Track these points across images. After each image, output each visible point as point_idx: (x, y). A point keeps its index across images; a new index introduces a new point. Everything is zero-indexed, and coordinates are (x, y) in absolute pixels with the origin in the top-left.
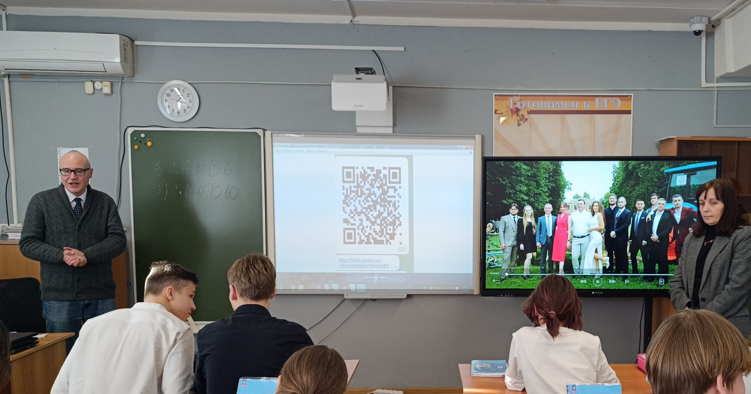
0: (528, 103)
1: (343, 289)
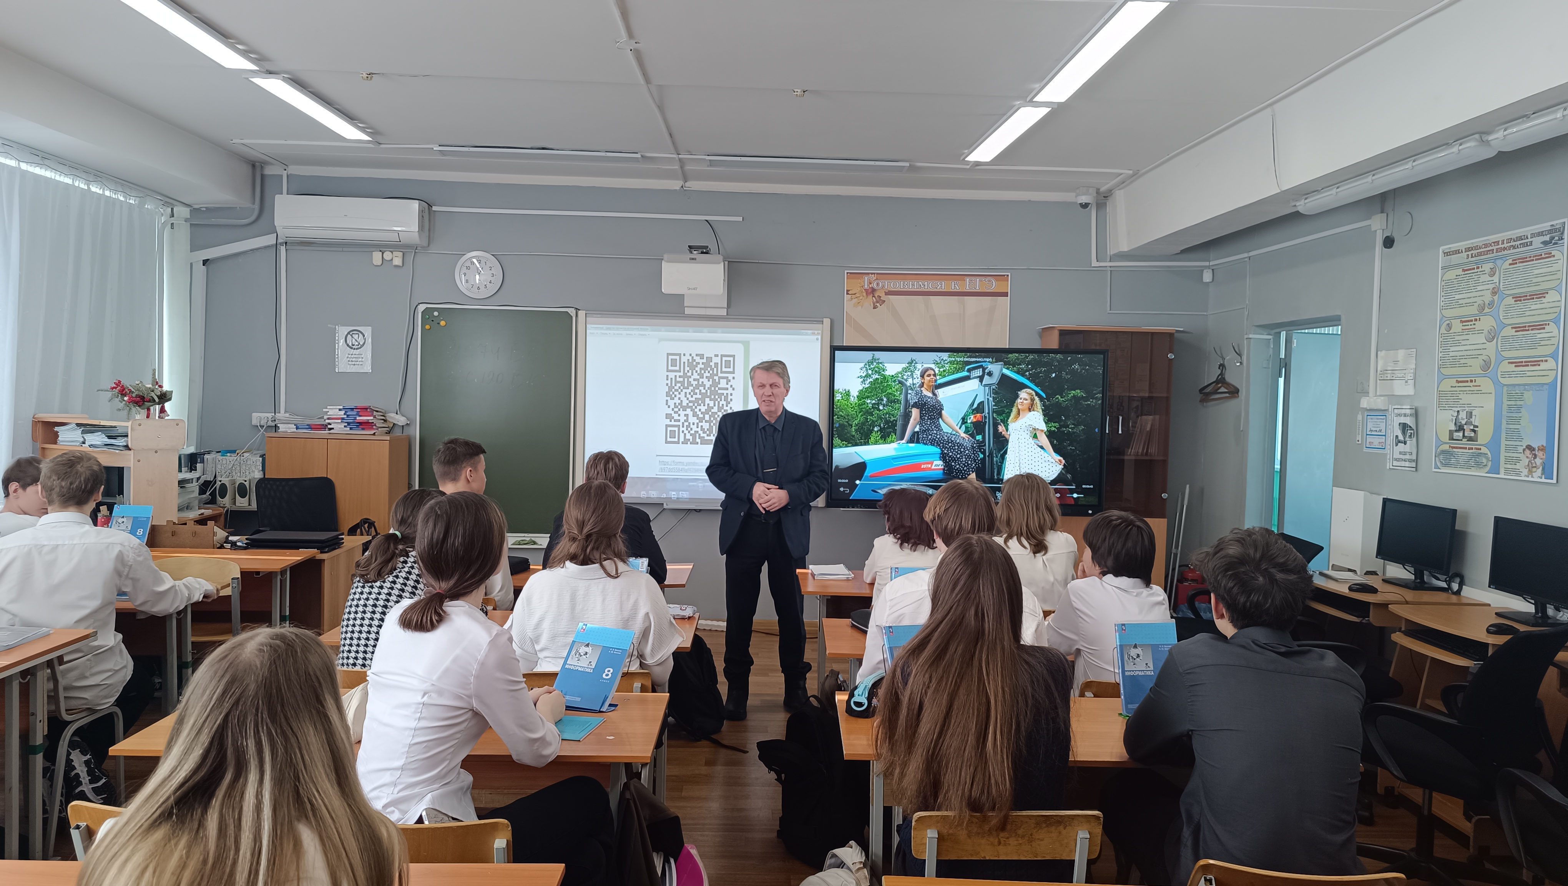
0: (886, 282)
1: (662, 497)
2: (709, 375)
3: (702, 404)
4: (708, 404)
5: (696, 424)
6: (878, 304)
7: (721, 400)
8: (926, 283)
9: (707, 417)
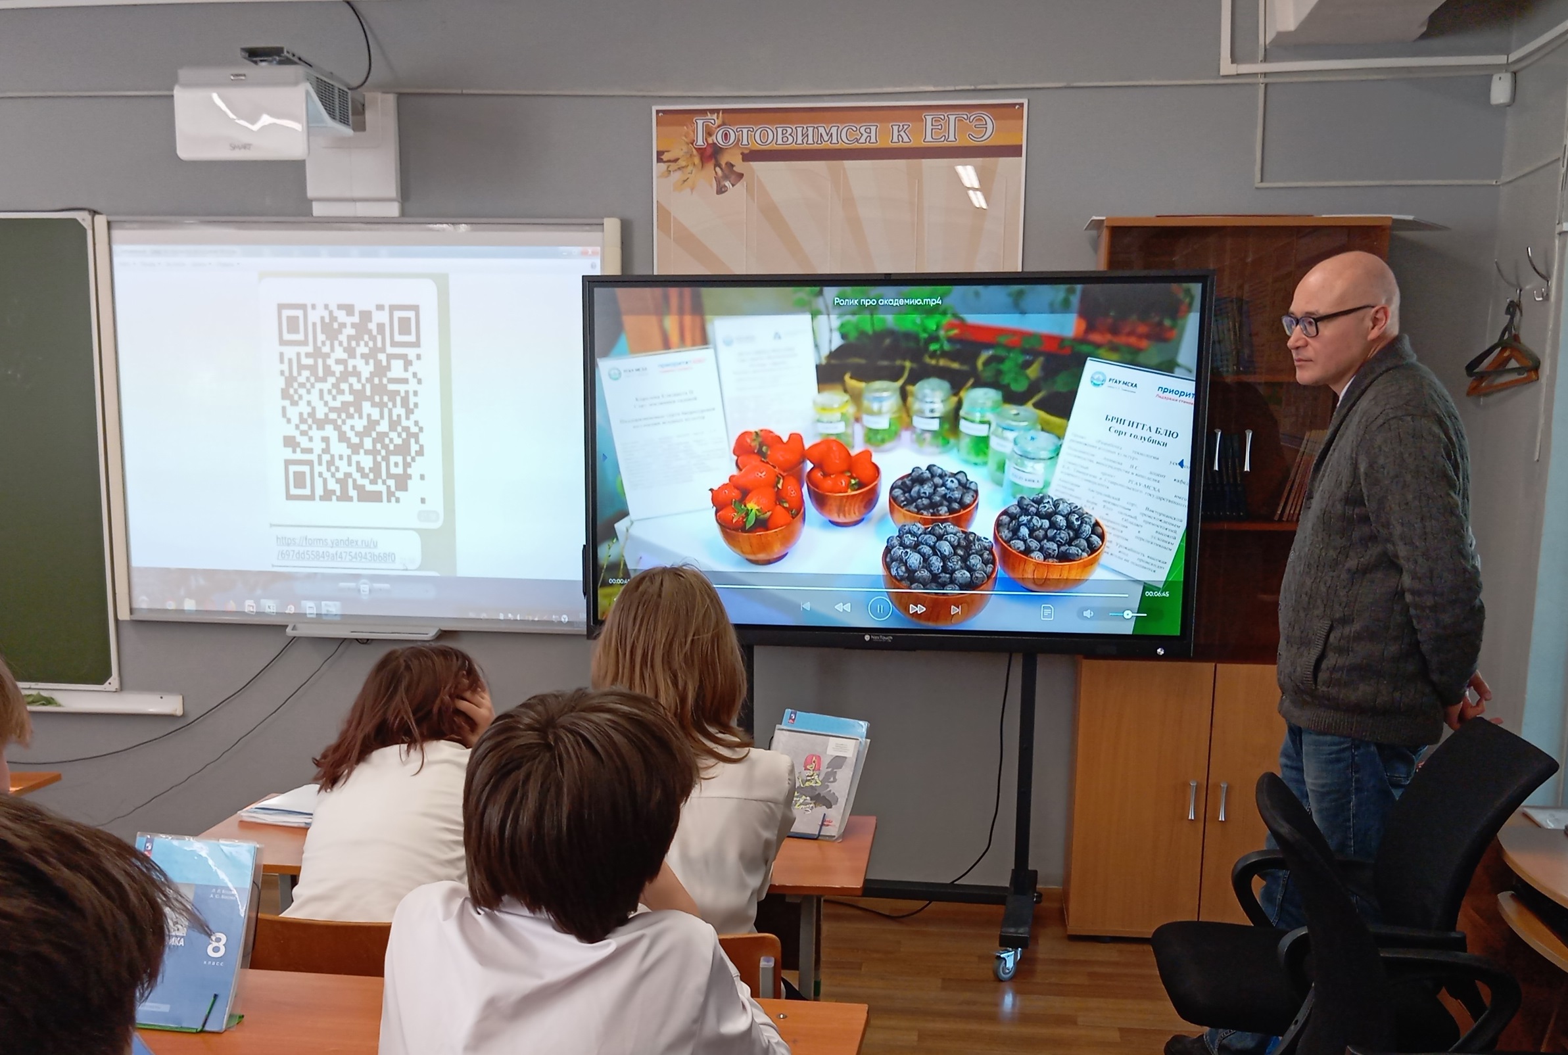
0: (745, 131)
1: (287, 612)
2: (366, 350)
3: (356, 416)
4: (369, 416)
5: (345, 458)
6: (727, 184)
7: (395, 405)
8: (834, 130)
9: (368, 443)
